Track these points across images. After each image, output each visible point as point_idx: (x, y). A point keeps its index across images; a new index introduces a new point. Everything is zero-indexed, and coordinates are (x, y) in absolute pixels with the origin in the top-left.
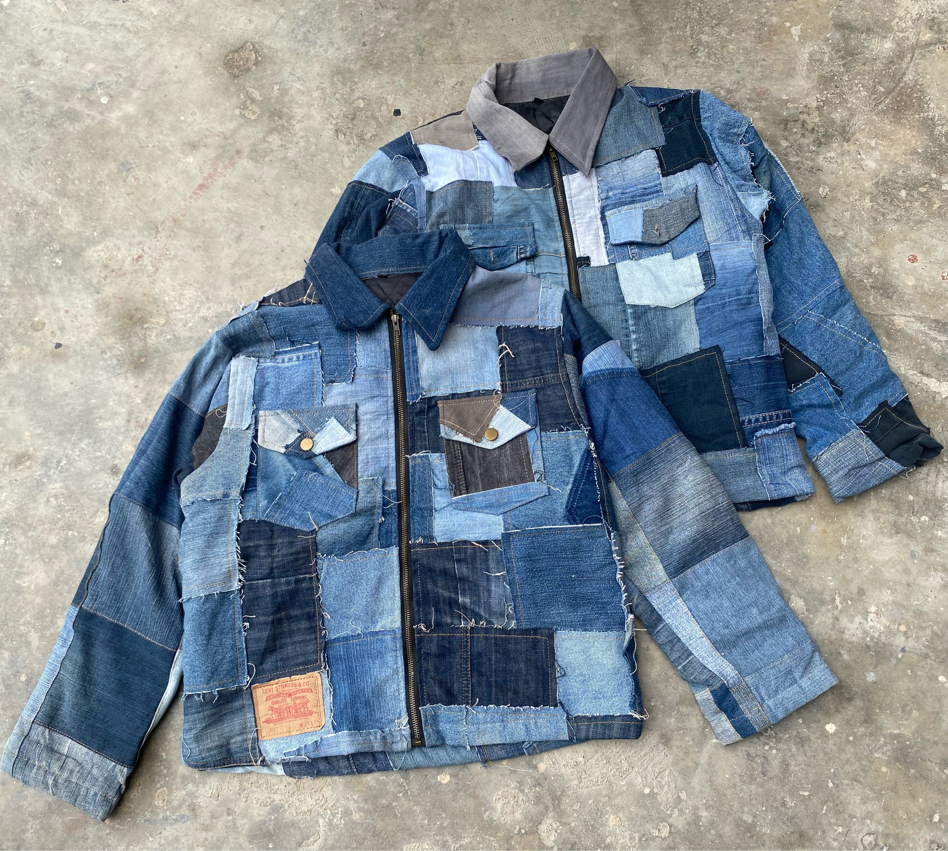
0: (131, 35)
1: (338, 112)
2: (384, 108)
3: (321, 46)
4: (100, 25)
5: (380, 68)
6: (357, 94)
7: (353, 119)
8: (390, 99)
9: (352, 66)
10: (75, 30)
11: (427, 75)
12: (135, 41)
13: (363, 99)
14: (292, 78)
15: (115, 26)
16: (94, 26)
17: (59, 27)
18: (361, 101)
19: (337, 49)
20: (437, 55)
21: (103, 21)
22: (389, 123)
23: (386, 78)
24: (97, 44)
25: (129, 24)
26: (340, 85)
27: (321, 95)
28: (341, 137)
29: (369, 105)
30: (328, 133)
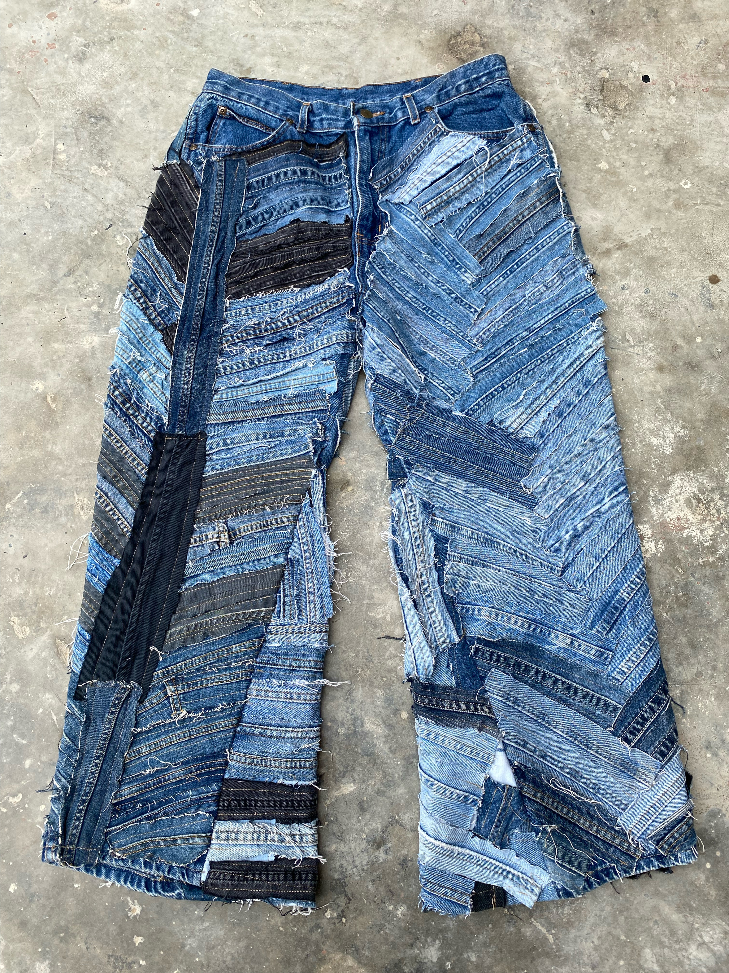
0: (341, 32)
1: (583, 85)
2: (630, 75)
3: (547, 20)
4: (304, 24)
5: (617, 36)
6: (599, 65)
7: (601, 91)
8: (635, 66)
9: (586, 37)
10: (279, 32)
11: (667, 37)
12: (347, 37)
13: (607, 69)
14: (525, 55)
15: (321, 23)
16: (297, 26)
17: (260, 31)
18: (604, 71)
19: (565, 21)
20: (672, 15)
21: (307, 21)
22: (641, 90)
23: (625, 45)
24: (307, 44)
25: (334, 20)
26: (578, 58)
27: (561, 70)
28: (594, 110)
29: (614, 74)
30: (579, 108)
